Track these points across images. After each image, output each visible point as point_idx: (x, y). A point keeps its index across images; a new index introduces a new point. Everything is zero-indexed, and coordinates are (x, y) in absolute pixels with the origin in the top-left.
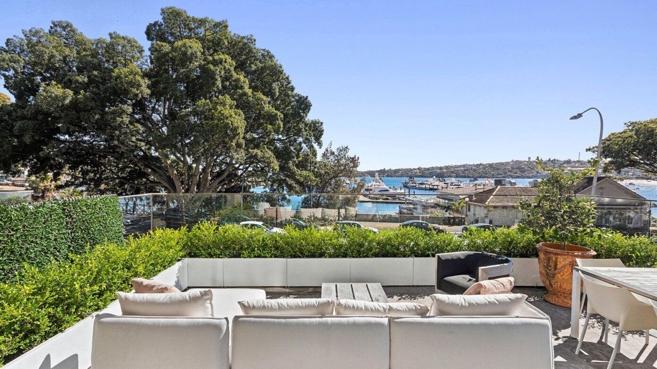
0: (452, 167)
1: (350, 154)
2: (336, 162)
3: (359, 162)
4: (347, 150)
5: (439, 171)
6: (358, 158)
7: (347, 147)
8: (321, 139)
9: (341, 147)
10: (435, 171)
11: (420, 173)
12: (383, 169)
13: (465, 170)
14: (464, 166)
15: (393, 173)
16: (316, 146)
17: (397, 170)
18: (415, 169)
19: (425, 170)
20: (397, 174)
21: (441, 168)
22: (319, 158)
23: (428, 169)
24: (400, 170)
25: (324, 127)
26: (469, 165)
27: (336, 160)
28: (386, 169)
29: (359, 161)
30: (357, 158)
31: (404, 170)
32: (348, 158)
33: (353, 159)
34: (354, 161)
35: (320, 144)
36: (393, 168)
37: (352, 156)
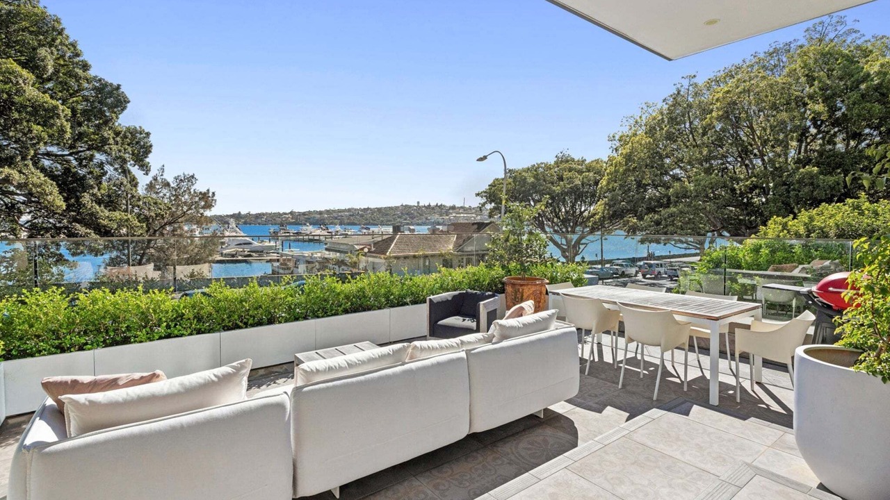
0: (334, 211)
1: (200, 187)
2: (173, 198)
3: (216, 200)
4: (193, 180)
5: (319, 216)
6: (213, 193)
7: (193, 177)
8: (147, 160)
9: (183, 176)
10: (313, 216)
11: (292, 219)
12: (237, 212)
13: (350, 215)
14: (349, 210)
15: (253, 219)
16: (135, 171)
17: (260, 214)
18: (285, 214)
19: (299, 215)
20: (259, 221)
21: (321, 213)
22: (141, 190)
23: (304, 214)
24: (263, 214)
25: (152, 140)
26: (355, 210)
27: (174, 196)
28: (242, 213)
29: (215, 198)
30: (210, 194)
31: (270, 214)
32: (195, 192)
33: (205, 194)
34: (207, 199)
35: (145, 168)
36: (253, 212)
37: (204, 190)
